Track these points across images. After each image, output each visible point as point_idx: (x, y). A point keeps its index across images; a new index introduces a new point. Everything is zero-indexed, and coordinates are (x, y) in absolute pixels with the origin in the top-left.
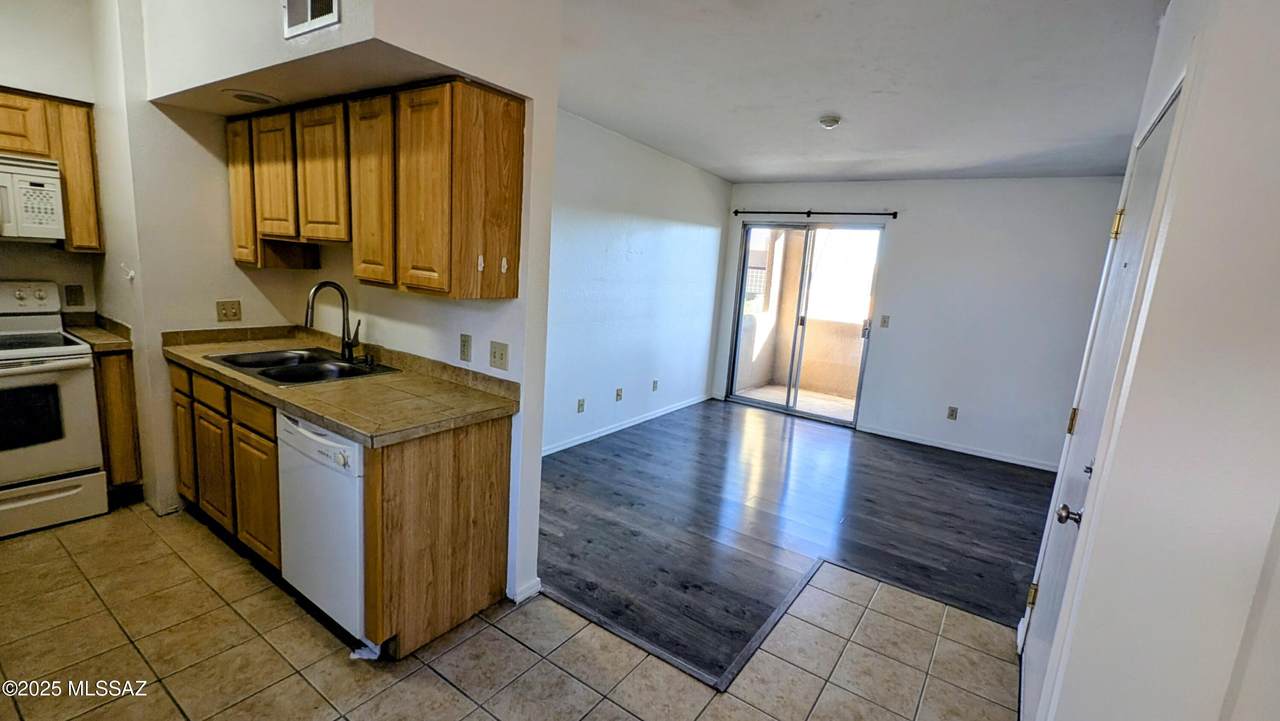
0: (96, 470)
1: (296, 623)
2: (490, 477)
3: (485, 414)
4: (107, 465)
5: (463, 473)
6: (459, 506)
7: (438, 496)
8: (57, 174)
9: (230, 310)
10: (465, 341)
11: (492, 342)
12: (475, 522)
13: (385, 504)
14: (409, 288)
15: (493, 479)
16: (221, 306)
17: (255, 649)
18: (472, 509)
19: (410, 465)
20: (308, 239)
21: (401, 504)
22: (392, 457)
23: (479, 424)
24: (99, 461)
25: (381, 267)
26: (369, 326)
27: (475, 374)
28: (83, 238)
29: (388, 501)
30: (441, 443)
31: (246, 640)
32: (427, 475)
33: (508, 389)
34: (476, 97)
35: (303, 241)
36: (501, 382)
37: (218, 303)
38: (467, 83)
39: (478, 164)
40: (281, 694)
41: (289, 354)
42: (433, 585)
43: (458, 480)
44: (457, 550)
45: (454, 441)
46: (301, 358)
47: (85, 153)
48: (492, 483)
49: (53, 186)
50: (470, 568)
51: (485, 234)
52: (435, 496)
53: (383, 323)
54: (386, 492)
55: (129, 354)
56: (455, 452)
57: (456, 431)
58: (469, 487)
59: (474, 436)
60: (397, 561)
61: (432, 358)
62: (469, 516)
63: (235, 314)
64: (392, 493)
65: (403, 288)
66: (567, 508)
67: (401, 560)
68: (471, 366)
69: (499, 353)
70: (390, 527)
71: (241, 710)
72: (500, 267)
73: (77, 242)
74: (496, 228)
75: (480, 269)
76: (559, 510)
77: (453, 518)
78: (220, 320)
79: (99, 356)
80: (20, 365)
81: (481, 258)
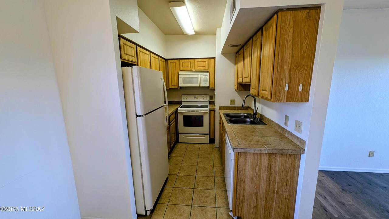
0: (208, 134)
1: (223, 191)
2: (286, 177)
3: (284, 151)
4: (210, 134)
5: (273, 171)
6: (270, 183)
7: (260, 176)
8: (208, 73)
9: (233, 102)
10: (287, 118)
11: (296, 120)
12: (277, 193)
13: (238, 171)
14: (262, 97)
15: (288, 178)
16: (231, 101)
17: (212, 192)
18: (276, 186)
19: (249, 161)
20: (245, 83)
21: (244, 173)
22: (242, 157)
23: (282, 154)
24: (208, 133)
25: (255, 90)
26: (262, 108)
27: (289, 132)
28: (212, 86)
29: (240, 171)
30: (263, 157)
31: (212, 189)
32: (256, 167)
33: (300, 142)
34: (289, 16)
35: (244, 83)
36: (298, 138)
37: (230, 100)
38: (285, 11)
39: (289, 45)
40: (210, 211)
41: (242, 115)
42: (256, 207)
43: (270, 173)
44: (268, 199)
45: (269, 157)
46: (245, 115)
47: (213, 68)
48: (288, 180)
49: (208, 76)
50: (274, 209)
51: (290, 75)
52: (259, 175)
53: (265, 108)
54: (239, 167)
55: (215, 110)
56: (269, 161)
57: (270, 154)
58: (275, 177)
59: (279, 158)
60: (242, 192)
61: (277, 123)
62: (274, 189)
63: (234, 103)
64: (241, 168)
65: (260, 97)
66: (346, 203)
67: (244, 194)
68: (288, 129)
69: (298, 125)
70: (240, 180)
71: (200, 209)
72: (298, 88)
73: (211, 87)
74: (297, 71)
75: (287, 89)
76: (340, 202)
77: (266, 187)
78: (231, 104)
79: (210, 110)
80: (198, 111)
81: (287, 85)
